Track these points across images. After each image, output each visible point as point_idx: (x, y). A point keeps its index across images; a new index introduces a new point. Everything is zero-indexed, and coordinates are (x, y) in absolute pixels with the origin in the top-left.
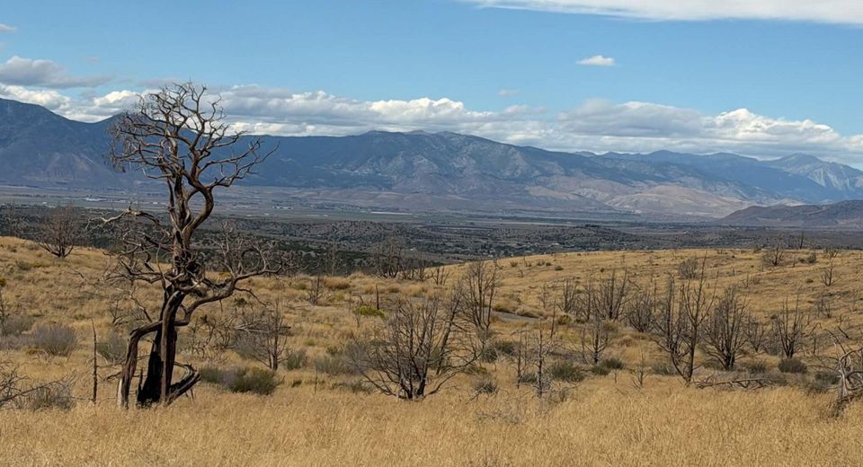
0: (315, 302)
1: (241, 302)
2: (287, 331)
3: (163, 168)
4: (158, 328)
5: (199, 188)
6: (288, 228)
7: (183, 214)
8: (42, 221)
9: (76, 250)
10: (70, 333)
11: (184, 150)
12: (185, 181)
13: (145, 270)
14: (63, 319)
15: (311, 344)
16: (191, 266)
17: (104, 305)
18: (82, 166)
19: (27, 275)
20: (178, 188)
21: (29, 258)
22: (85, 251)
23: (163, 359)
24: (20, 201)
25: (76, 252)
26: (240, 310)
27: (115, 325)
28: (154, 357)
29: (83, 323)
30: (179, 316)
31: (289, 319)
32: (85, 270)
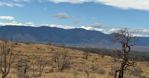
0: (148, 67)
1: (134, 66)
2: (142, 72)
3: (121, 43)
4: (120, 70)
5: (128, 46)
6: (142, 53)
7: (125, 51)
8: (100, 51)
9: (105, 56)
10: (104, 70)
11: (125, 39)
12: (125, 45)
13: (118, 60)
14: (103, 68)
15: (147, 74)
16: (126, 60)
17: (110, 66)
18: (106, 42)
19: (97, 60)
20: (124, 46)
21: (98, 57)
22: (107, 56)
23: (121, 76)
24: (96, 47)
25: (106, 56)
26: (134, 68)
27: (112, 69)
28: (120, 75)
29: (106, 69)
30: (124, 69)
31: (143, 70)
32: (107, 60)
